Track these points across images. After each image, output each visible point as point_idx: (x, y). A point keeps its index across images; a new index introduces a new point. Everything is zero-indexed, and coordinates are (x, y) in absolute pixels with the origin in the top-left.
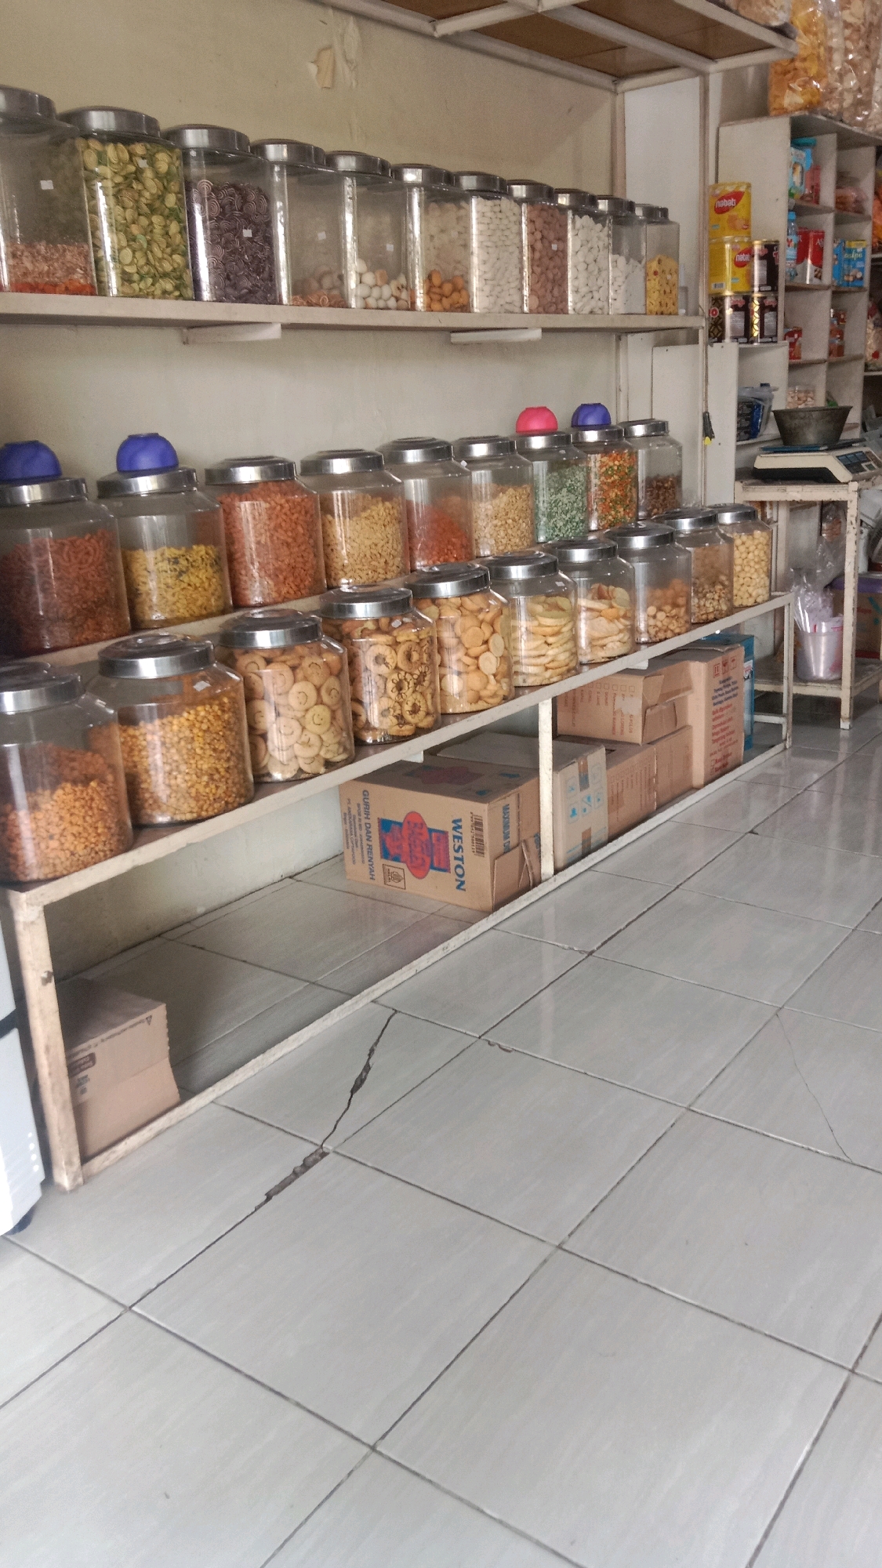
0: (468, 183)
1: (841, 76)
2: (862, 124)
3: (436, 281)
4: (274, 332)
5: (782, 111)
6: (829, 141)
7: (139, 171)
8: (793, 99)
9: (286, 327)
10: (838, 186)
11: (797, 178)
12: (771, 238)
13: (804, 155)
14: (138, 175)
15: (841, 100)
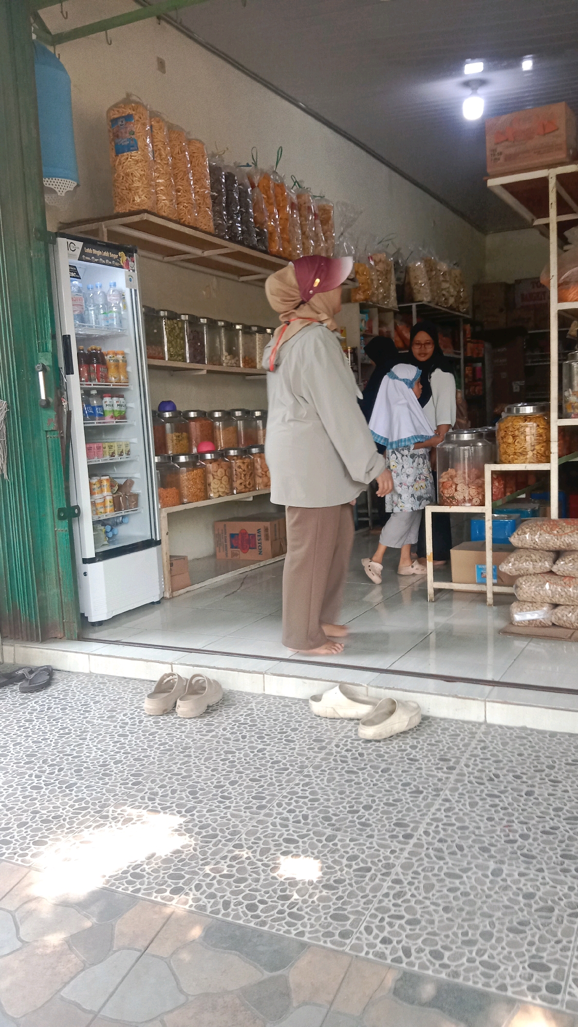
0: (255, 329)
1: (377, 289)
2: (387, 305)
3: (247, 358)
4: (204, 372)
5: (356, 301)
6: (375, 311)
7: (175, 327)
8: (360, 296)
9: (209, 372)
10: (380, 326)
11: (363, 324)
12: (355, 346)
13: (365, 316)
14: (174, 328)
15: (378, 296)
